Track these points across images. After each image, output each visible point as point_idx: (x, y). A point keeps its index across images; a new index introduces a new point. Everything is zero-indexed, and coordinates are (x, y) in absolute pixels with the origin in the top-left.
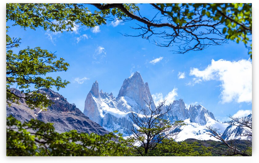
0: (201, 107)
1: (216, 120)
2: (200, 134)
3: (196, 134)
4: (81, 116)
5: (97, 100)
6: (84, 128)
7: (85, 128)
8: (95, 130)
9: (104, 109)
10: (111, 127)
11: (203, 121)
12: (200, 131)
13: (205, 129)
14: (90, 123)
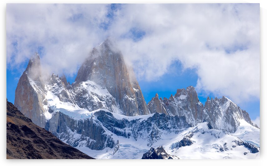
0: (227, 100)
1: (254, 124)
2: (226, 149)
3: (219, 150)
4: (18, 117)
5: (38, 87)
6: (24, 138)
7: (26, 138)
8: (43, 142)
9: (51, 104)
10: (64, 137)
11: (231, 127)
12: (226, 144)
13: (235, 141)
14: (33, 130)
